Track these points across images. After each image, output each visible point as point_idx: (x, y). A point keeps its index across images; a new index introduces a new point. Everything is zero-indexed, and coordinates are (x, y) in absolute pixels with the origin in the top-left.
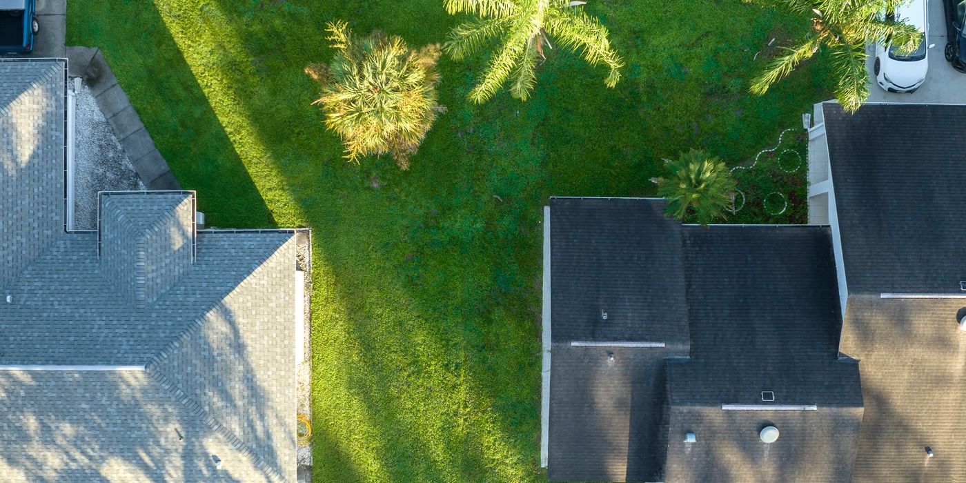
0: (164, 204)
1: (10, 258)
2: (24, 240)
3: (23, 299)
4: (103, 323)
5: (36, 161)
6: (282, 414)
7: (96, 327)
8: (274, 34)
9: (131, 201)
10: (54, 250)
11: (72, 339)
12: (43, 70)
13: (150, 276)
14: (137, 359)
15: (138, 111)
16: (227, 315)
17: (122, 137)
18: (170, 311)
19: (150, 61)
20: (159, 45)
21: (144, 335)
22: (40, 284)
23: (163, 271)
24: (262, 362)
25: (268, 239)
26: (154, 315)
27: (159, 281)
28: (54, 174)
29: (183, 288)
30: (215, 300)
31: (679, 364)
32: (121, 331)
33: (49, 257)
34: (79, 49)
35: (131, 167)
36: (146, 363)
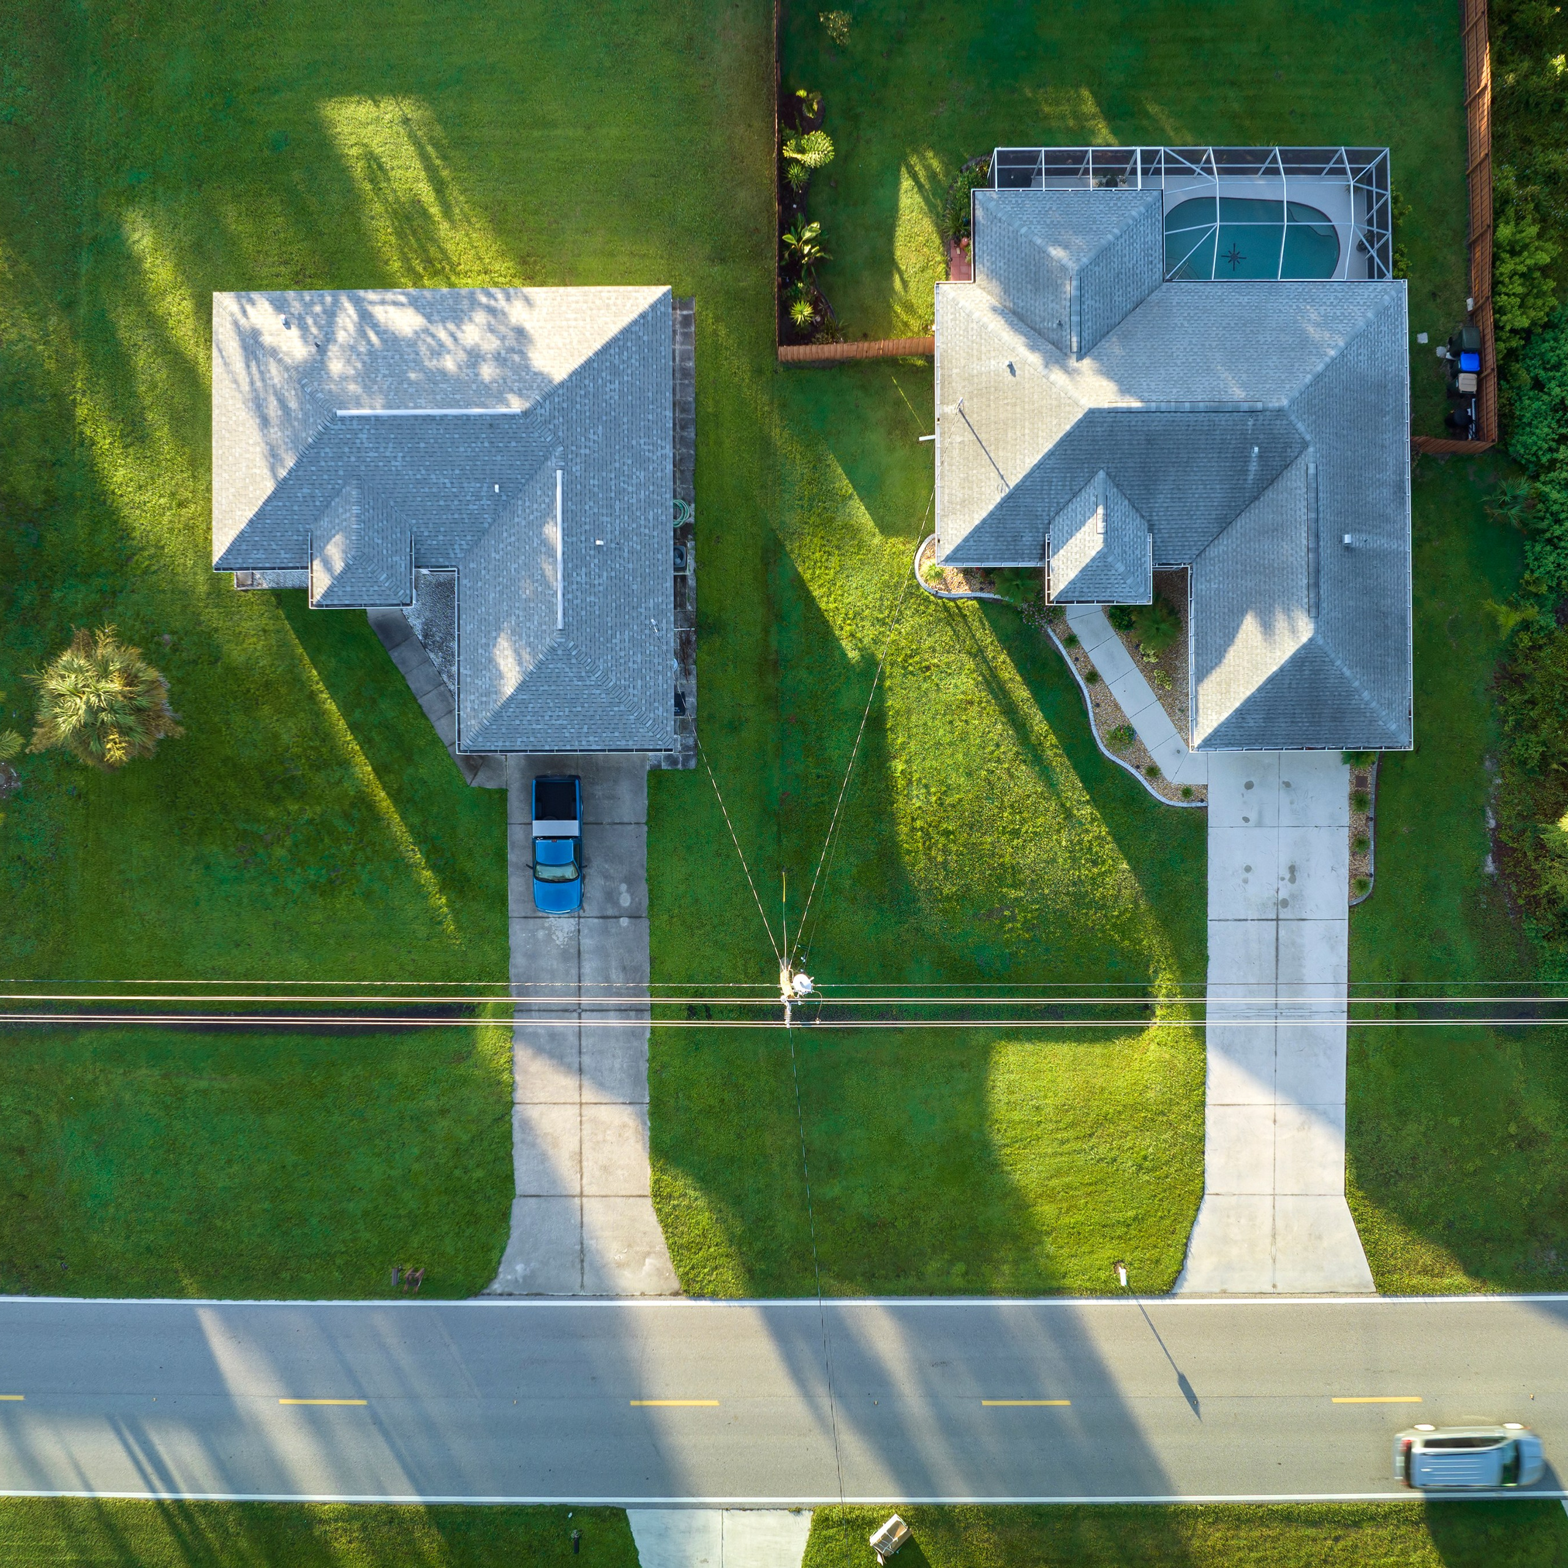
0: (340, 593)
6: (225, 375)
9: (376, 597)
12: (480, 739)
13: (348, 514)
14: (348, 423)
15: (424, 715)
18: (325, 477)
21: (347, 450)
22: (471, 507)
23: (337, 521)
24: (241, 429)
25: (240, 561)
26: (341, 473)
27: (341, 510)
28: (468, 628)
29: (318, 503)
30: (282, 488)
32: (371, 454)
33: (469, 538)
34: (491, 785)
36: (334, 418)
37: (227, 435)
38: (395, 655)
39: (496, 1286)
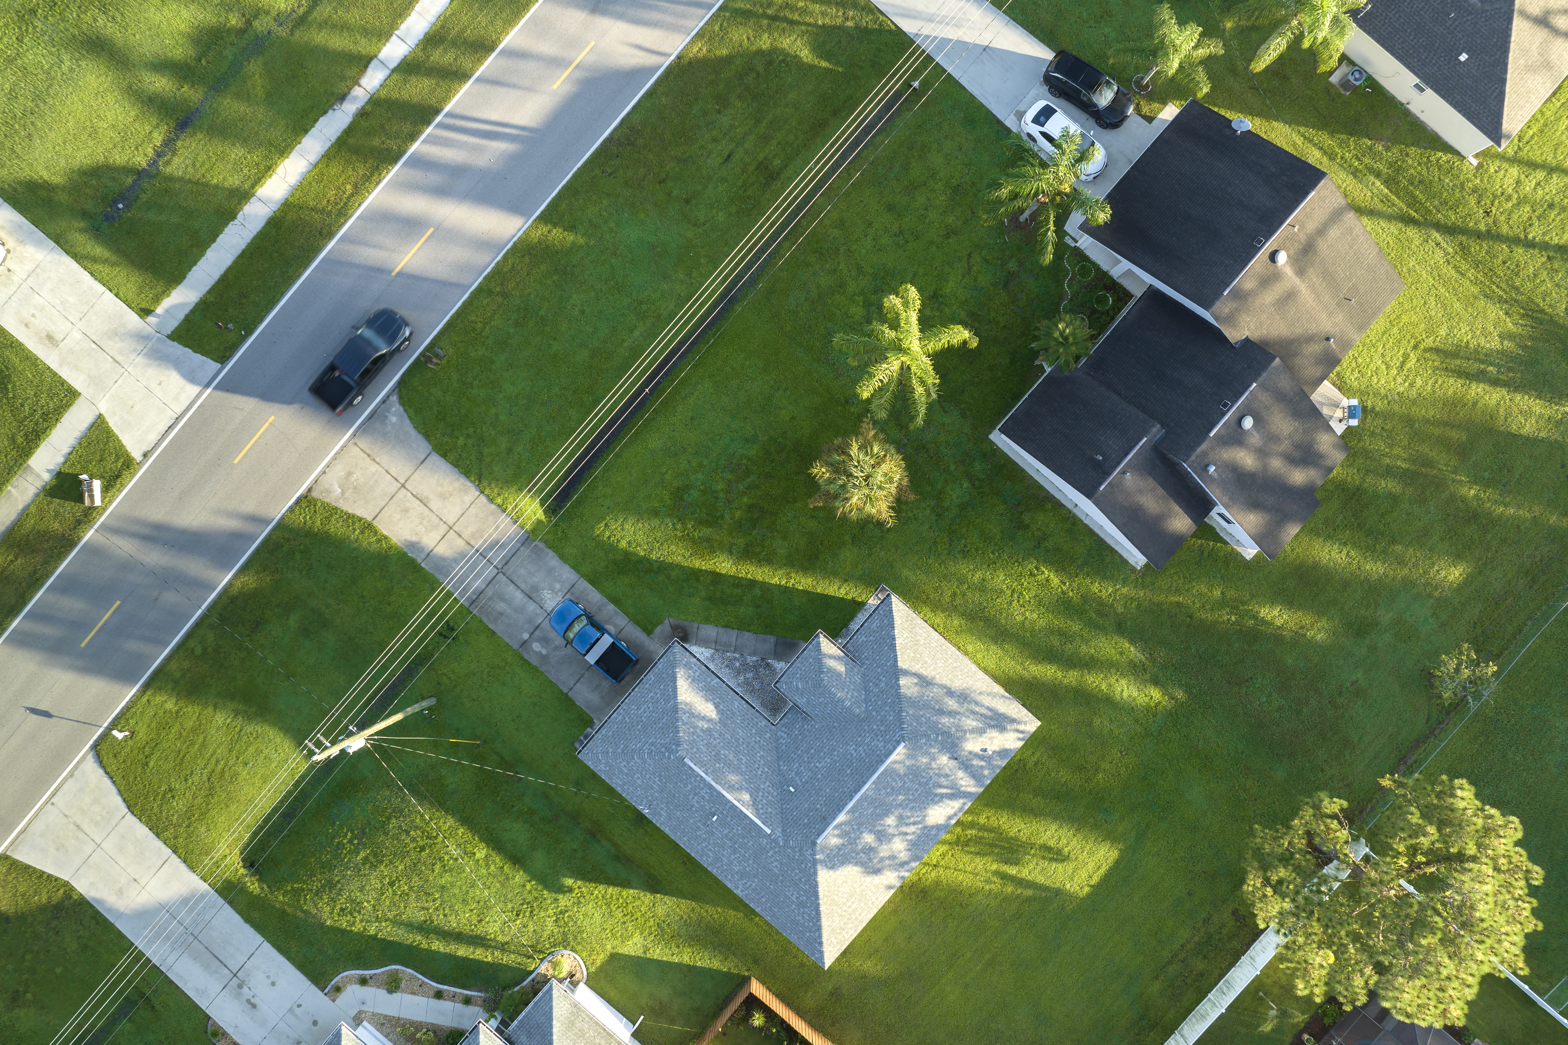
0: (813, 653)
1: (766, 770)
2: (762, 753)
3: (798, 782)
4: (854, 746)
5: (721, 707)
6: (989, 690)
7: (853, 752)
8: (751, 507)
9: (794, 671)
10: (781, 740)
11: (849, 771)
12: (671, 658)
13: (849, 697)
14: (894, 743)
15: (726, 626)
16: (906, 673)
17: (732, 649)
18: (880, 703)
19: (703, 594)
20: (698, 579)
21: (882, 728)
22: (797, 765)
23: (852, 687)
24: (950, 676)
25: (881, 612)
26: (874, 713)
27: (856, 694)
28: (736, 704)
29: (871, 684)
30: (896, 672)
31: (1163, 439)
32: (868, 739)
33: (783, 747)
34: (658, 630)
35: (755, 659)
36: (902, 739)
37: (955, 665)
38: (772, 639)
39: (394, 398)
